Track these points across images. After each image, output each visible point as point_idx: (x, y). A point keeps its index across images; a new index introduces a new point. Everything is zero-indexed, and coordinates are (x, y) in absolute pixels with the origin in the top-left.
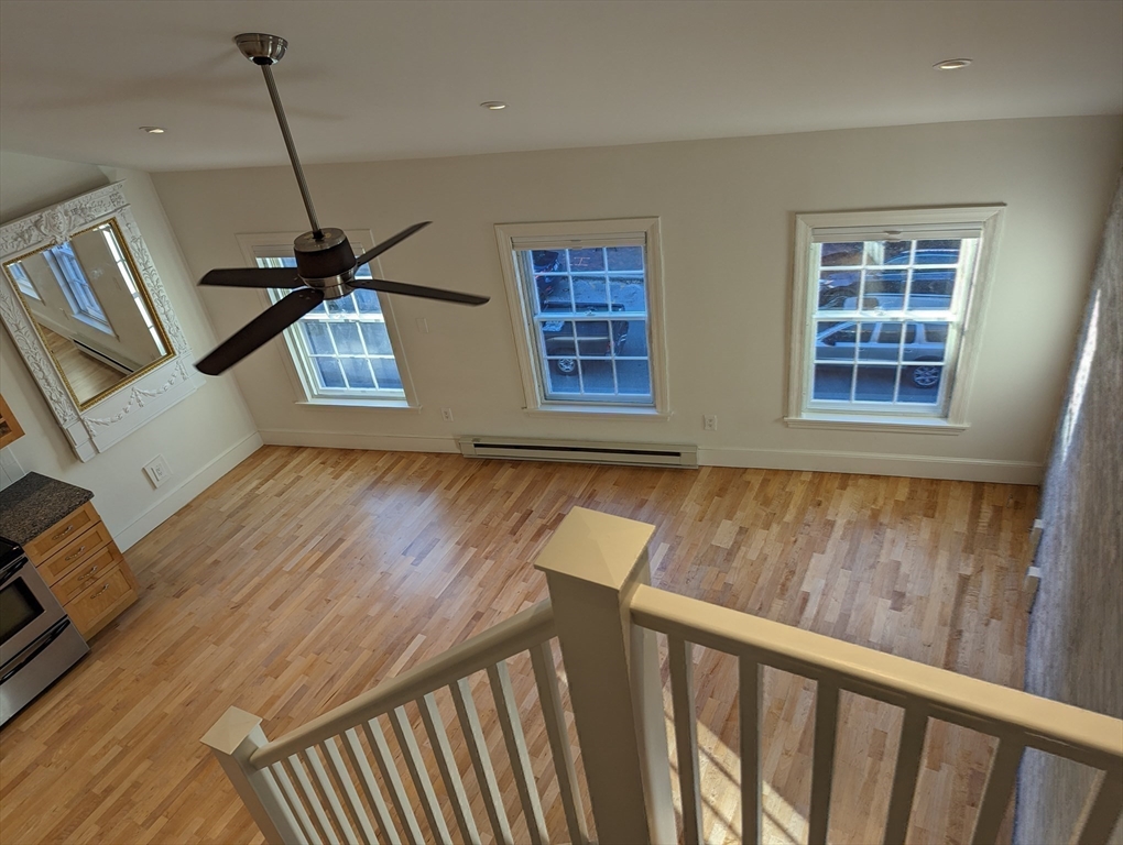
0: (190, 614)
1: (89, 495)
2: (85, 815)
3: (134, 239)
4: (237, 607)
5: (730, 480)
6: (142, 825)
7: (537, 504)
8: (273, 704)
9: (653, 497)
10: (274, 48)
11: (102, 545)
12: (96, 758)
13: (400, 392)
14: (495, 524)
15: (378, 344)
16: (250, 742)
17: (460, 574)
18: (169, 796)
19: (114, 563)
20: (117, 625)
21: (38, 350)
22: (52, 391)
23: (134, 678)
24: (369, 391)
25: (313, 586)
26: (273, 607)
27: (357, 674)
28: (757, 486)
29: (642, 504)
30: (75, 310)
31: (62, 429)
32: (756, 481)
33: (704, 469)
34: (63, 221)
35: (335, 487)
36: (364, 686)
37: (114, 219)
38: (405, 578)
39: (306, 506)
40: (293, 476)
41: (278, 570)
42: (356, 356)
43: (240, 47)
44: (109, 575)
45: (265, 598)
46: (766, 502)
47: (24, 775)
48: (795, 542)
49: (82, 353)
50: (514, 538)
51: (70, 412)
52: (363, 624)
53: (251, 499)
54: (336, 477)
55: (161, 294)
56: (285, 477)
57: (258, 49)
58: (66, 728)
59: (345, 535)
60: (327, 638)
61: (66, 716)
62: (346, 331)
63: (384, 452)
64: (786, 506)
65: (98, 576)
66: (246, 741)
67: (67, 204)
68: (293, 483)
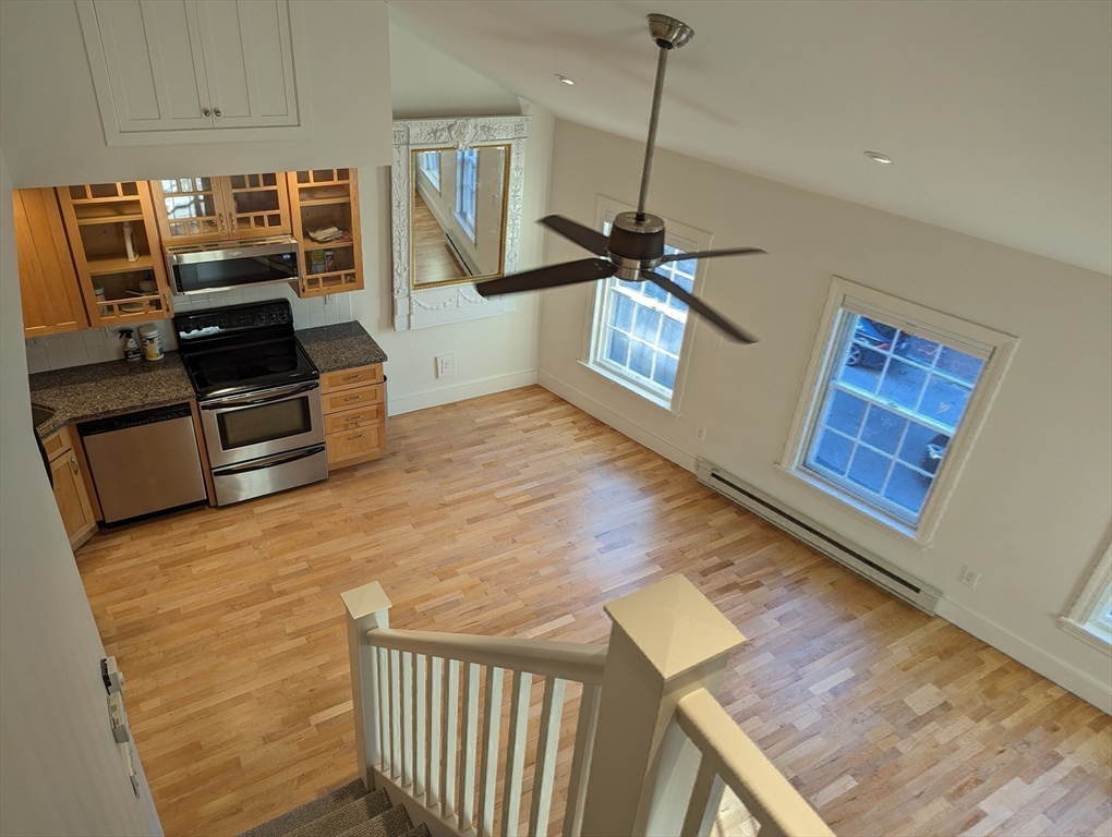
0: (409, 491)
1: (383, 358)
2: (258, 602)
3: (517, 168)
4: (445, 505)
5: (962, 646)
6: (288, 635)
7: (741, 561)
8: (427, 600)
9: (864, 617)
10: (680, 35)
11: (375, 401)
12: (287, 563)
13: (669, 393)
14: (692, 556)
15: (671, 341)
16: (374, 620)
17: (634, 583)
18: (317, 625)
19: (376, 421)
20: (356, 470)
21: (406, 229)
22: (400, 266)
23: (344, 517)
24: (643, 380)
25: (509, 521)
26: (470, 521)
27: (503, 617)
28: (987, 672)
29: (849, 618)
30: (458, 210)
31: (393, 297)
32: (992, 665)
33: (937, 621)
34: (471, 133)
35: (572, 448)
36: (502, 630)
37: (509, 146)
38: (586, 558)
39: (541, 451)
40: (545, 421)
41: (490, 493)
42: (647, 344)
43: (651, 25)
44: (369, 427)
45: (469, 510)
46: (991, 693)
47: (238, 546)
48: (1002, 752)
49: (447, 246)
50: (702, 579)
51: (404, 287)
52: (531, 578)
53: (501, 424)
54: (577, 440)
55: (516, 222)
56: (538, 419)
57: (665, 33)
58: (281, 528)
59: (557, 493)
60: (495, 572)
61: (286, 519)
62: (648, 317)
63: (629, 440)
64: (1011, 710)
65: (360, 424)
66: (371, 616)
67: (480, 119)
68: (542, 427)
